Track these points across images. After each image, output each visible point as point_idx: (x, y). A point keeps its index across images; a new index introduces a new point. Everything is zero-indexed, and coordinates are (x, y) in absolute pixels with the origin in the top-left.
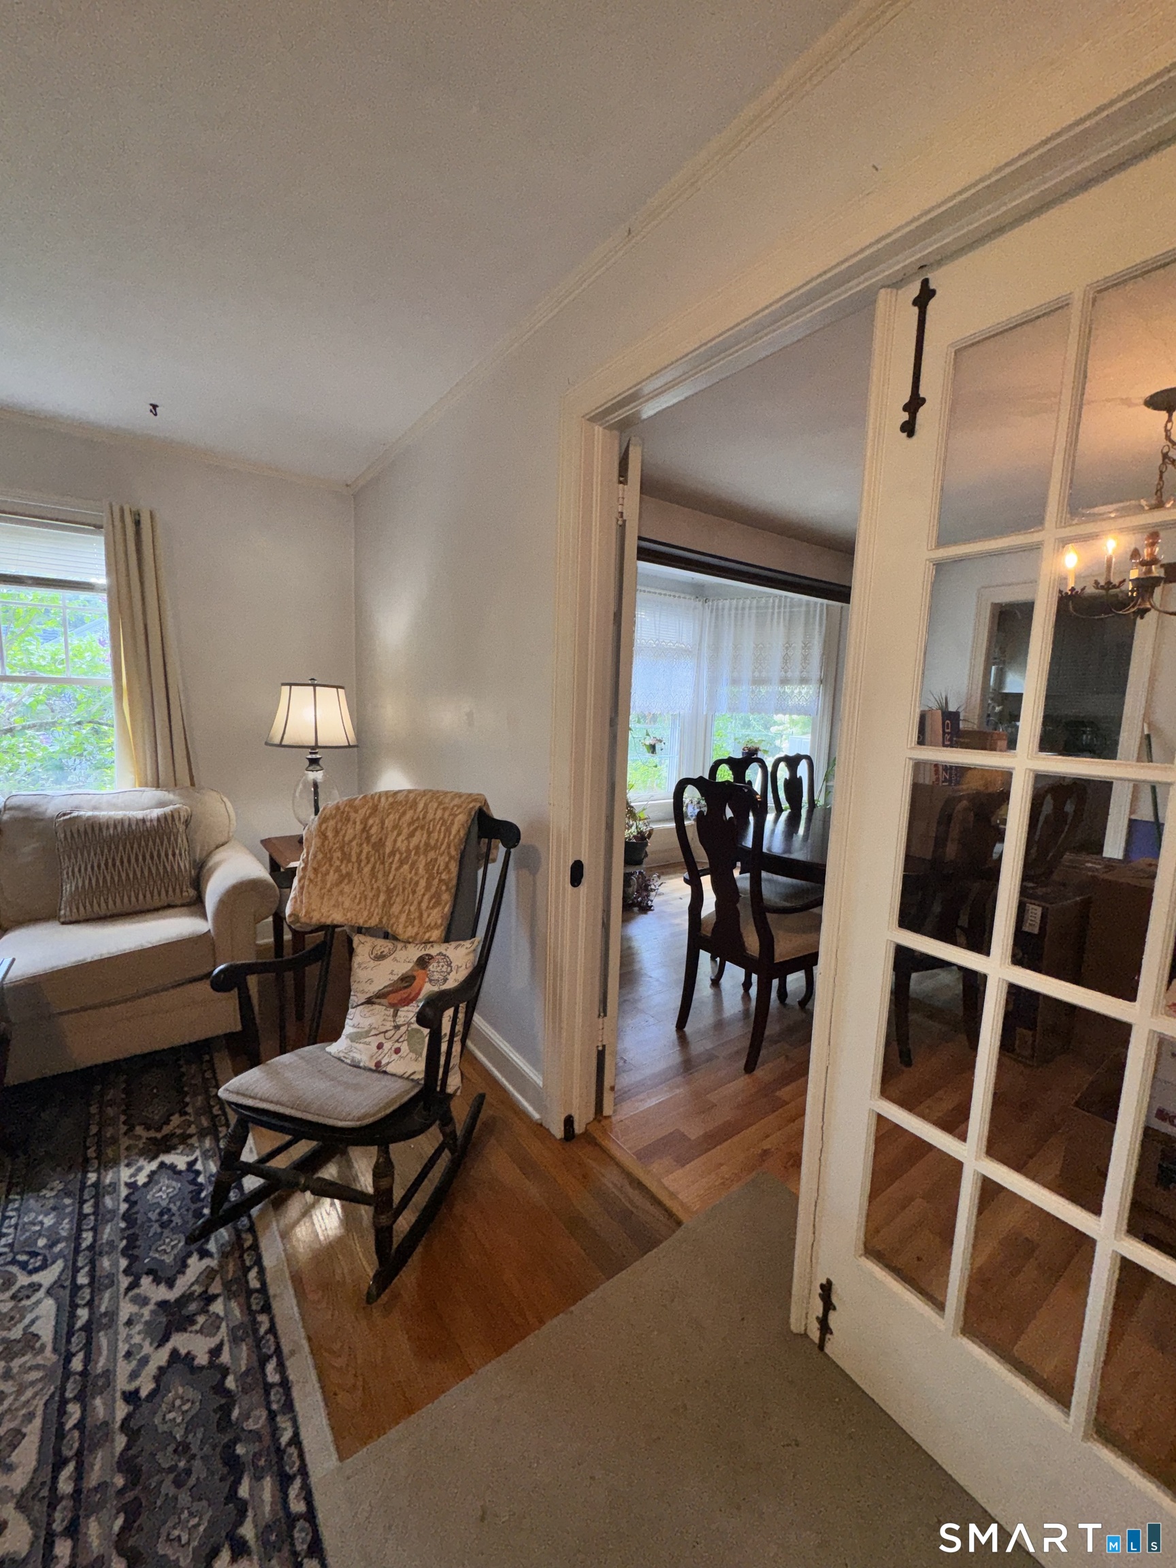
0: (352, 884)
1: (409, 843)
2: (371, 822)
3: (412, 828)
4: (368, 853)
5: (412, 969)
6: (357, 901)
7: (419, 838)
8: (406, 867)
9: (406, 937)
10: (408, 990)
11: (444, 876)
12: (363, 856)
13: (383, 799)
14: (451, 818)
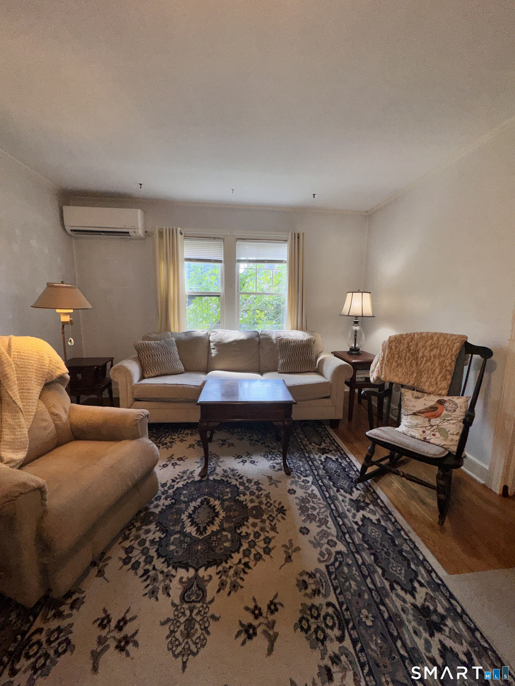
0: (402, 368)
1: (430, 354)
2: (411, 344)
3: (432, 347)
4: (409, 356)
5: (435, 404)
6: (404, 374)
7: (435, 352)
8: (429, 363)
9: (429, 391)
10: (435, 412)
11: (449, 368)
12: (407, 358)
13: (416, 335)
14: (452, 344)
